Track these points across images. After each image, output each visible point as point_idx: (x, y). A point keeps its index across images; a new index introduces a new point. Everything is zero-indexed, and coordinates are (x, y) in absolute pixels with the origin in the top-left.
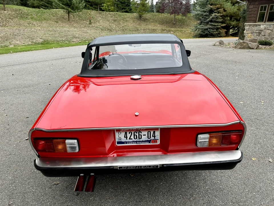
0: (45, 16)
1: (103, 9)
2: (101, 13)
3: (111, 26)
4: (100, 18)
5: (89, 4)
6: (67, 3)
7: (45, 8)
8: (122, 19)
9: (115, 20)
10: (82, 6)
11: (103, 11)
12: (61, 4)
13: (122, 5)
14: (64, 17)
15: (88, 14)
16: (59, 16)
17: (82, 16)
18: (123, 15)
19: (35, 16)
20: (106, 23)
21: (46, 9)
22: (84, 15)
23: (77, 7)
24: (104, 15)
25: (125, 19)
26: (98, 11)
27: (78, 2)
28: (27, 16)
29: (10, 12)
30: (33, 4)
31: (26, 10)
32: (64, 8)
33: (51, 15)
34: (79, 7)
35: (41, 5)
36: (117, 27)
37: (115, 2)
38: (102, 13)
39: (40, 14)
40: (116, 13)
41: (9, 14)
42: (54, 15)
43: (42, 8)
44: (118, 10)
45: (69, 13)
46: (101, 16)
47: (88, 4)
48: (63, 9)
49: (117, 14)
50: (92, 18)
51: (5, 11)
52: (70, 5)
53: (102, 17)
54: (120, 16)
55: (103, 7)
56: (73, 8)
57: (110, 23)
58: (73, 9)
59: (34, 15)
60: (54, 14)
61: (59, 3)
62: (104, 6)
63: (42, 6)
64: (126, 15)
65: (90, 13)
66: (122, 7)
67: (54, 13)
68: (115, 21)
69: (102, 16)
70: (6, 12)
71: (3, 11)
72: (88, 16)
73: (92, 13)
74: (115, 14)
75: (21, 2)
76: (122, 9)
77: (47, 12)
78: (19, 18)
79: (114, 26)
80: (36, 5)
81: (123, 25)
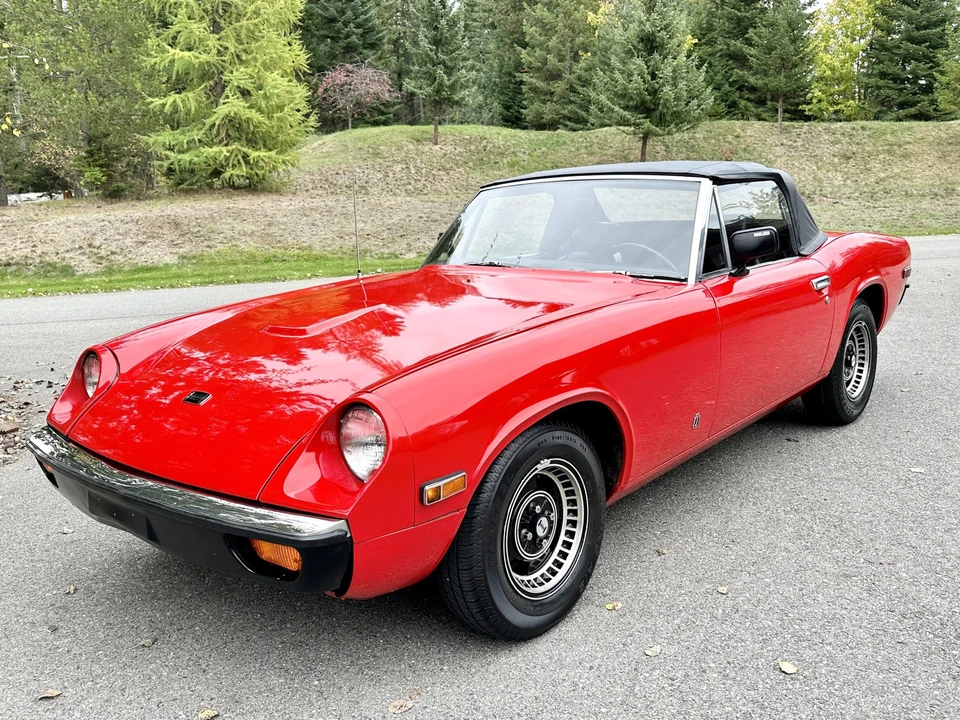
0: (562, 152)
1: (807, 113)
2: (790, 129)
3: (820, 181)
4: (778, 149)
5: (752, 97)
6: (643, 102)
7: (575, 126)
8: (887, 147)
9: (849, 154)
10: (702, 110)
11: (808, 118)
12: (617, 108)
13: (900, 90)
14: (628, 154)
15: (730, 138)
16: (610, 152)
17: (705, 144)
18: (893, 133)
19: (526, 158)
20: (804, 169)
21: (574, 130)
22: (713, 141)
23: (677, 115)
24: (803, 136)
25: (900, 146)
26: (776, 124)
27: (685, 93)
28: (498, 159)
29: (449, 149)
30: (540, 115)
31: (505, 136)
32: (624, 122)
33: (583, 151)
34: (688, 112)
35: (565, 117)
36: (849, 182)
37: (865, 80)
38: (794, 127)
39: (544, 149)
40: (858, 127)
41: (445, 155)
42: (595, 148)
43: (566, 126)
44: (880, 112)
45: (645, 139)
46: (785, 141)
47: (747, 96)
48: (625, 126)
49: (863, 128)
50: (745, 149)
51: (436, 144)
52: (654, 110)
53: (790, 146)
54: (876, 135)
55: (808, 104)
56: (660, 119)
57: (819, 169)
58: (661, 121)
59: (521, 155)
60: (595, 146)
61: (610, 104)
62: (815, 101)
63: (570, 119)
64: (909, 129)
65: (742, 134)
66: (901, 99)
67: (597, 143)
68: (849, 158)
69: (789, 143)
70: (437, 147)
71: (431, 145)
72: (730, 143)
73: (749, 133)
74: (854, 129)
75: (506, 112)
76: (902, 106)
77: (572, 141)
78: (471, 164)
79: (839, 180)
80: (547, 117)
81: (882, 175)
